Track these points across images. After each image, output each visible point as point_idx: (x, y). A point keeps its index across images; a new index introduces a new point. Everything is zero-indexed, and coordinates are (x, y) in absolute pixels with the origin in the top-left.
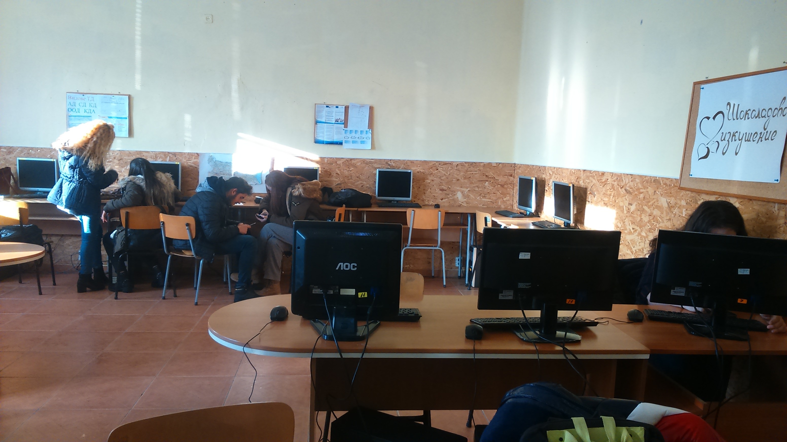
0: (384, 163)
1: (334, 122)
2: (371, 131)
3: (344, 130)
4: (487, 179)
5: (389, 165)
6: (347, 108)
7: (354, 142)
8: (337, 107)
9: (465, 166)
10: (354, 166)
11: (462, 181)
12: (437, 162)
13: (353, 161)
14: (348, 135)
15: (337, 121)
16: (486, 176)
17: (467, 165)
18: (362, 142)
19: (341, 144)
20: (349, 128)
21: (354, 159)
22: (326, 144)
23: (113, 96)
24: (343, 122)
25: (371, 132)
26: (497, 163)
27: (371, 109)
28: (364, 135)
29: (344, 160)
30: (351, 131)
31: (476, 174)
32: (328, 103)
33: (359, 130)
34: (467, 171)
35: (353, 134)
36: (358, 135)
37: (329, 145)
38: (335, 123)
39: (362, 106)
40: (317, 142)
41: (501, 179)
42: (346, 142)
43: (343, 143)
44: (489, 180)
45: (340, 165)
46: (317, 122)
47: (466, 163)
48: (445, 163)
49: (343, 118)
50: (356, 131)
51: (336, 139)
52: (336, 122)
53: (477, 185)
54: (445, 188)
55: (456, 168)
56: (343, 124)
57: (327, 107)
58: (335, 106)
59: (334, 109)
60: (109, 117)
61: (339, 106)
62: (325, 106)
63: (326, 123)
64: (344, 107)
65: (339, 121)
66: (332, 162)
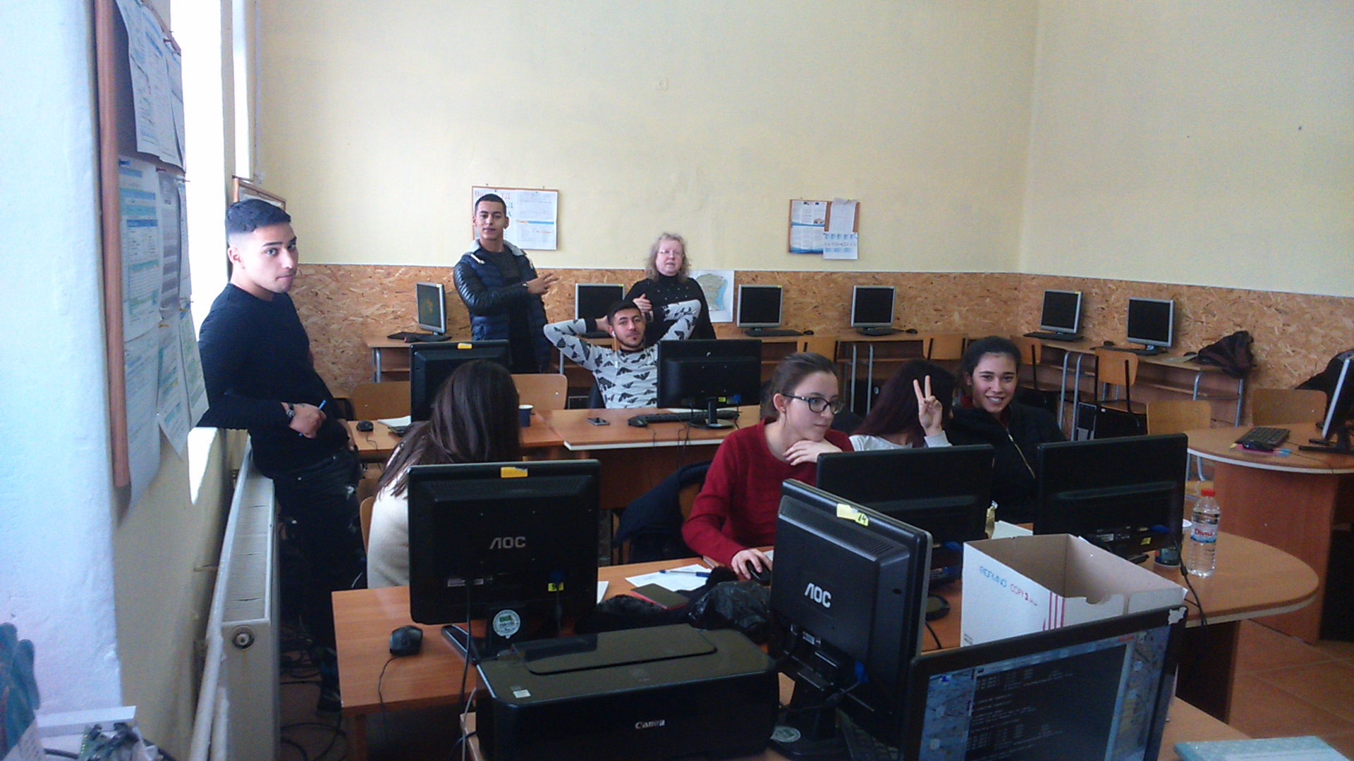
0: (871, 277)
1: (812, 224)
2: (856, 235)
3: (824, 234)
4: (988, 294)
5: (876, 279)
6: (829, 204)
7: (836, 250)
8: (817, 204)
9: (963, 278)
10: (835, 282)
11: (960, 296)
12: (932, 273)
13: (834, 276)
14: (829, 240)
15: (816, 222)
16: (988, 290)
17: (966, 276)
18: (847, 250)
19: (821, 252)
20: (831, 231)
21: (836, 273)
22: (804, 253)
23: (537, 192)
24: (824, 223)
25: (857, 237)
26: (1000, 273)
27: (858, 205)
28: (848, 241)
29: (823, 274)
30: (832, 236)
31: (976, 288)
32: (805, 199)
33: (843, 233)
34: (967, 285)
35: (835, 240)
36: (841, 240)
37: (806, 255)
38: (813, 226)
39: (848, 201)
40: (791, 251)
41: (1005, 295)
42: (828, 250)
43: (824, 252)
44: (991, 295)
45: (817, 281)
46: (791, 224)
47: (965, 274)
48: (941, 275)
49: (823, 218)
50: (839, 235)
51: (815, 247)
52: (816, 224)
53: (976, 302)
54: (940, 308)
55: (953, 281)
56: (824, 226)
57: (805, 203)
58: (815, 203)
59: (813, 206)
60: (530, 222)
61: (820, 203)
62: (803, 202)
63: (803, 225)
64: (826, 203)
65: (819, 222)
66: (810, 276)
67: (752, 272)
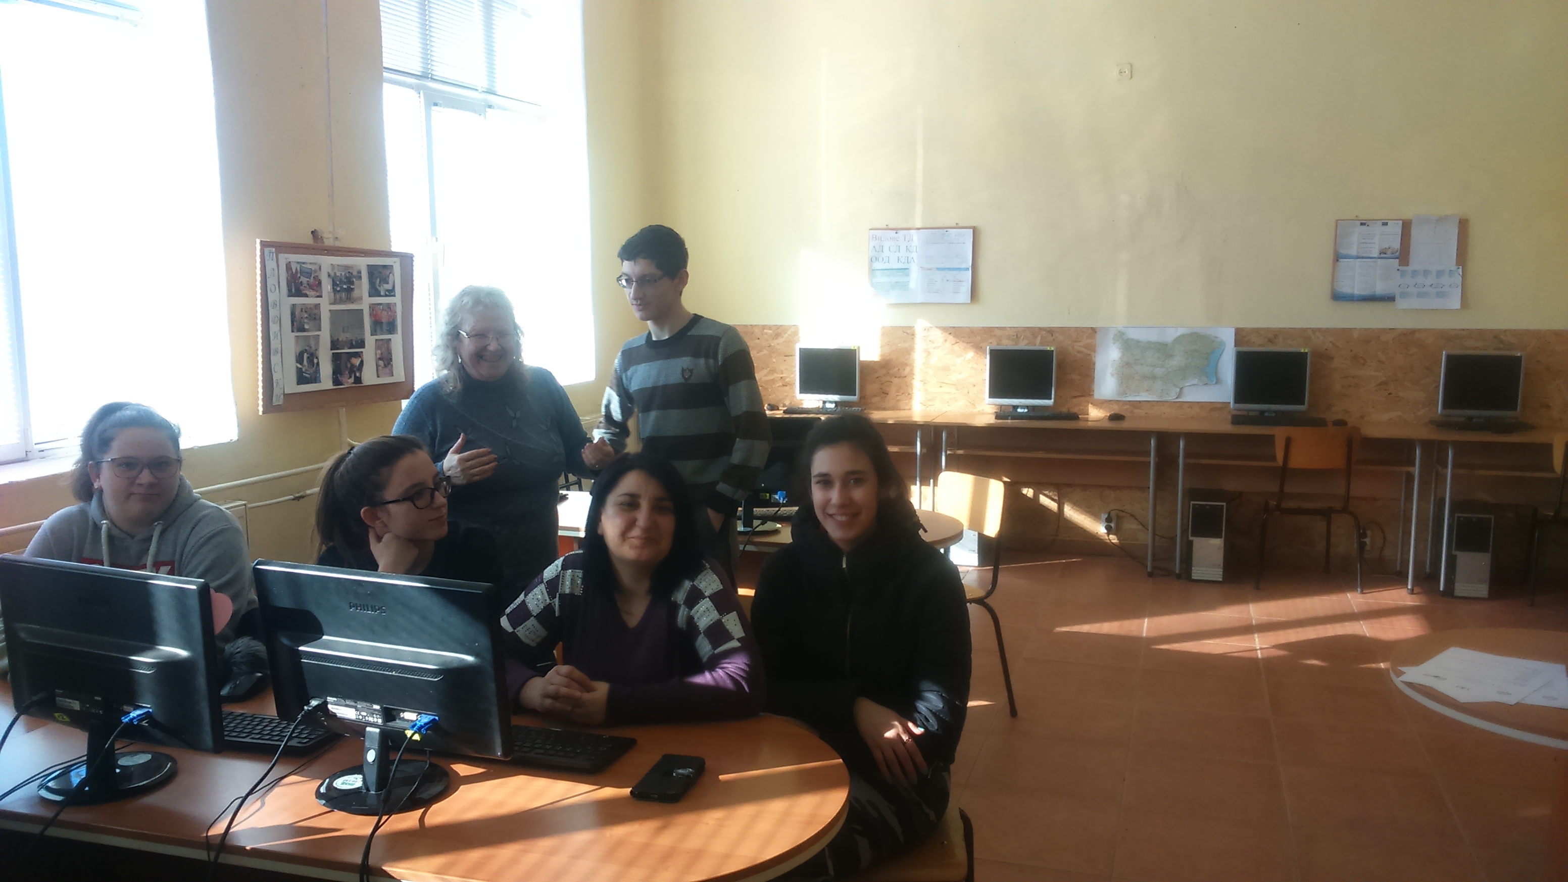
0: (1492, 337)
1: (1375, 253)
2: (1460, 270)
3: (1398, 270)
5: (1503, 341)
6: (1406, 226)
7: (1421, 295)
8: (1385, 224)
10: (1420, 345)
13: (1417, 336)
14: (1408, 280)
15: (1383, 252)
18: (1441, 295)
19: (1391, 299)
20: (1411, 266)
21: (1420, 330)
22: (1359, 300)
23: (947, 231)
24: (1398, 254)
25: (1461, 273)
27: (1464, 223)
28: (1445, 280)
29: (1397, 333)
30: (1415, 273)
32: (1364, 216)
33: (1434, 268)
35: (1420, 279)
36: (1431, 280)
37: (1363, 304)
38: (1379, 258)
39: (1442, 219)
40: (1337, 297)
42: (1404, 295)
43: (1397, 298)
45: (1386, 343)
46: (1338, 257)
49: (1396, 245)
50: (1426, 273)
51: (1380, 290)
52: (1383, 255)
56: (1399, 258)
57: (1362, 224)
58: (1380, 223)
59: (1378, 229)
60: (938, 269)
61: (1389, 222)
62: (1358, 223)
63: (1358, 257)
64: (1401, 222)
65: (1389, 252)
66: (1370, 338)
67: (1267, 330)
